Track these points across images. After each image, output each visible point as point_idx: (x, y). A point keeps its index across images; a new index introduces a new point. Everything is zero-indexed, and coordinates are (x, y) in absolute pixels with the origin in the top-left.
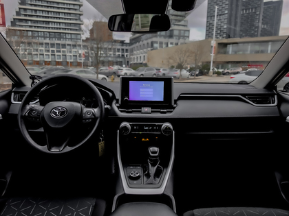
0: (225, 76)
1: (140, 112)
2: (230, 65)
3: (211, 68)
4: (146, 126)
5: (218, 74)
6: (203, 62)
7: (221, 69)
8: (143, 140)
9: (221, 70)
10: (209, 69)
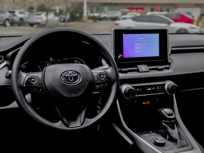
0: (102, 22)
1: (138, 71)
2: (106, 8)
3: (85, 12)
4: (149, 87)
5: (95, 19)
6: (73, 4)
7: (97, 12)
8: (144, 103)
9: (96, 15)
10: (82, 13)
